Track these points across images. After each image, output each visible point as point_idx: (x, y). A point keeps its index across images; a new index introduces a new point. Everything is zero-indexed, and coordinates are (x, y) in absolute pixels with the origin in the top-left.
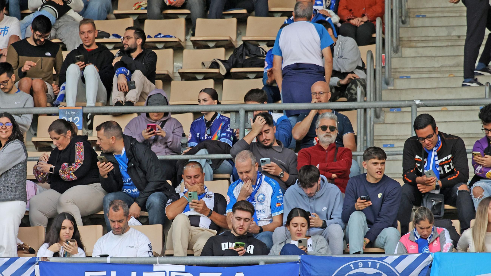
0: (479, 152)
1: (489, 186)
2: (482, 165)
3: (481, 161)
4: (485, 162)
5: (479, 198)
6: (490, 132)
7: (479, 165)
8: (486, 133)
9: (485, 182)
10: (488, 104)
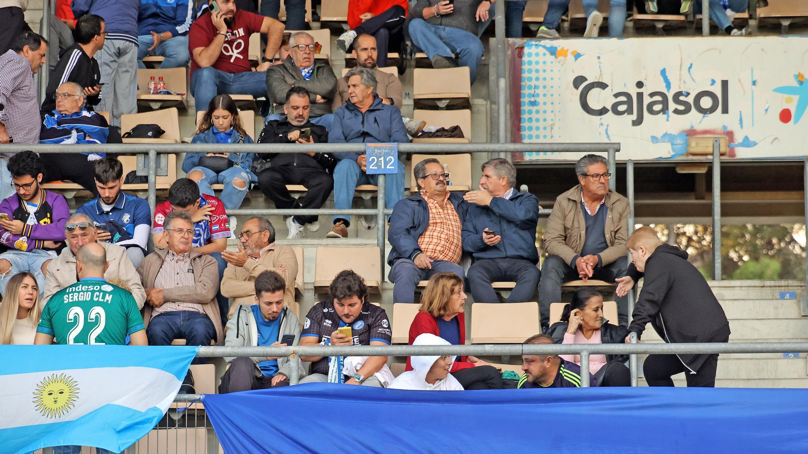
0: (7, 214)
1: (18, 259)
2: (11, 232)
3: (9, 226)
4: (14, 228)
5: (4, 274)
6: (21, 188)
7: (7, 230)
8: (17, 190)
9: (13, 254)
10: (20, 151)
